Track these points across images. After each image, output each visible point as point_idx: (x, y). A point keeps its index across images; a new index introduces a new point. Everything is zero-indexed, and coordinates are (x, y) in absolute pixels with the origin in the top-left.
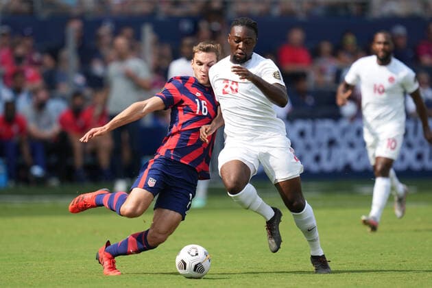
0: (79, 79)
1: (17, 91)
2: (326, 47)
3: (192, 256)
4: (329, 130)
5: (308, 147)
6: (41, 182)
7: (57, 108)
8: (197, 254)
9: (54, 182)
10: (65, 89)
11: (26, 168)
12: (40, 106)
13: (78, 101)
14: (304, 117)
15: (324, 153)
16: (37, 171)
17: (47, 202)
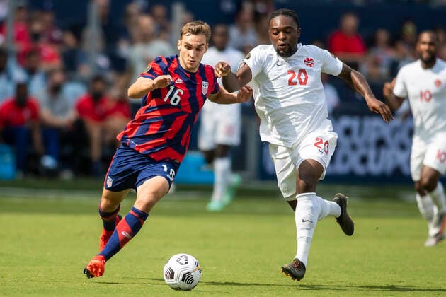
0: (103, 61)
1: (31, 71)
2: (383, 36)
3: (182, 264)
4: (378, 129)
5: (354, 147)
6: (52, 174)
7: (74, 92)
8: (186, 263)
9: (67, 175)
10: (86, 71)
11: (37, 158)
12: (55, 90)
13: (99, 86)
14: (350, 113)
15: (372, 154)
16: (49, 162)
17: (51, 197)
